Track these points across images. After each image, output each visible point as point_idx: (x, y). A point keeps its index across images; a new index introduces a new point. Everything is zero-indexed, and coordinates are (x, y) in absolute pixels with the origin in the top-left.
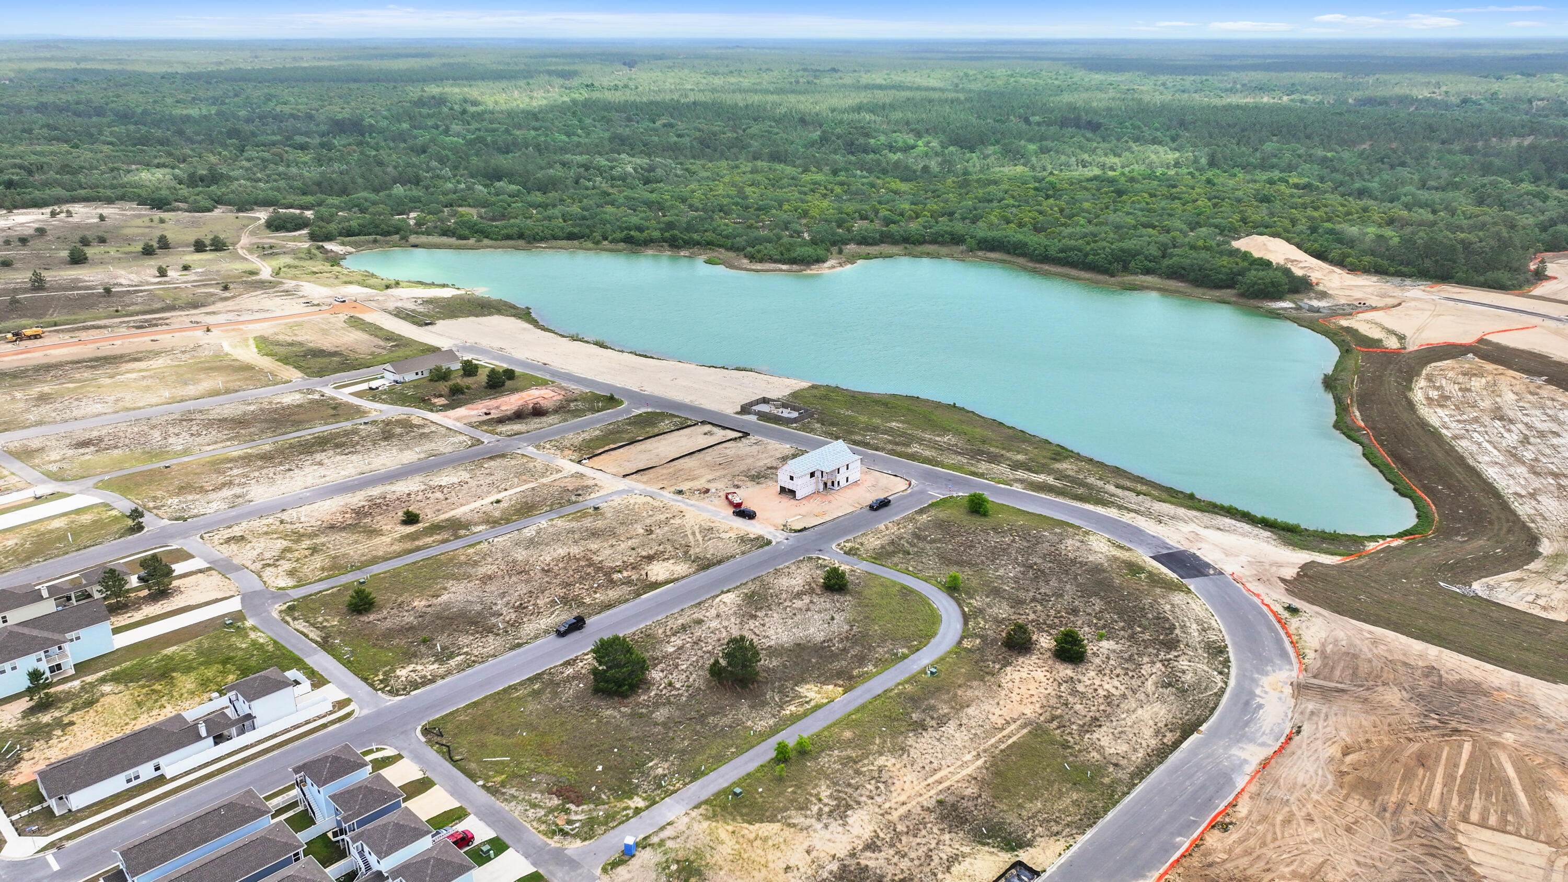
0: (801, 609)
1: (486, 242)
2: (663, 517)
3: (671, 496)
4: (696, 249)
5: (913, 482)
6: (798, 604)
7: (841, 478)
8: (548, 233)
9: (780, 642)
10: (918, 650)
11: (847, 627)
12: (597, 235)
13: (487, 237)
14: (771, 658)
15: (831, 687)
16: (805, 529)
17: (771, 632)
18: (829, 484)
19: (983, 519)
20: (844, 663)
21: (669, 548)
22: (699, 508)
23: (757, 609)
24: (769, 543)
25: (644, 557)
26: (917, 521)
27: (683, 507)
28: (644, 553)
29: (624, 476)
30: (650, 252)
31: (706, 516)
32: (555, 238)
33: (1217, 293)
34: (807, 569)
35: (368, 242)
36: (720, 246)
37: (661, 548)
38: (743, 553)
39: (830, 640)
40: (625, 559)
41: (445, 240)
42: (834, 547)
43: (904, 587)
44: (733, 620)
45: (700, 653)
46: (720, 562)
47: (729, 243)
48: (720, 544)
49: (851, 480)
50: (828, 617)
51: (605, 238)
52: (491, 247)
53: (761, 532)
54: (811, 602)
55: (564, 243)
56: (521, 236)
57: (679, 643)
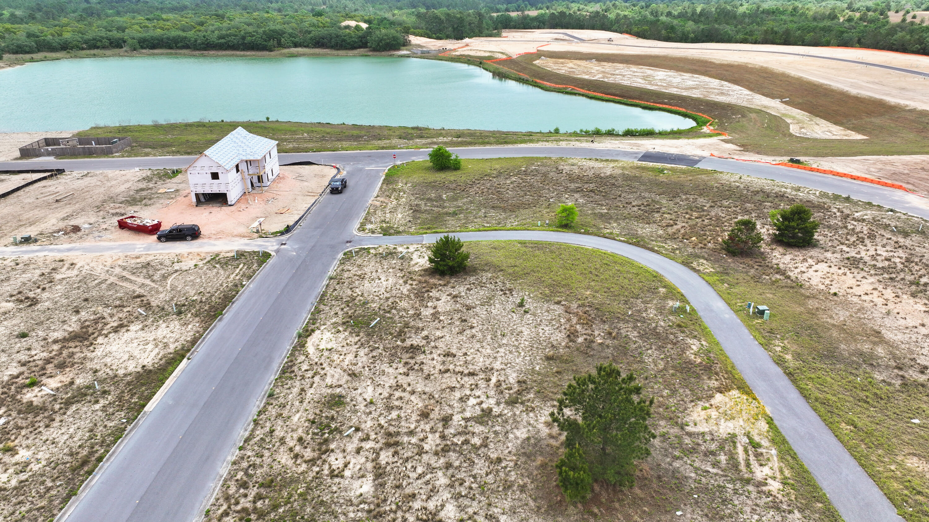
0: (458, 311)
2: (32, 276)
5: (336, 165)
6: (441, 306)
7: (268, 168)
16: (288, 228)
22: (89, 250)
24: (264, 255)
25: (65, 341)
26: (402, 191)
27: (55, 254)
28: (58, 335)
31: (113, 254)
34: (374, 264)
37: (87, 316)
38: (247, 277)
40: (22, 357)
42: (357, 233)
44: (389, 370)
46: (227, 299)
49: (275, 173)
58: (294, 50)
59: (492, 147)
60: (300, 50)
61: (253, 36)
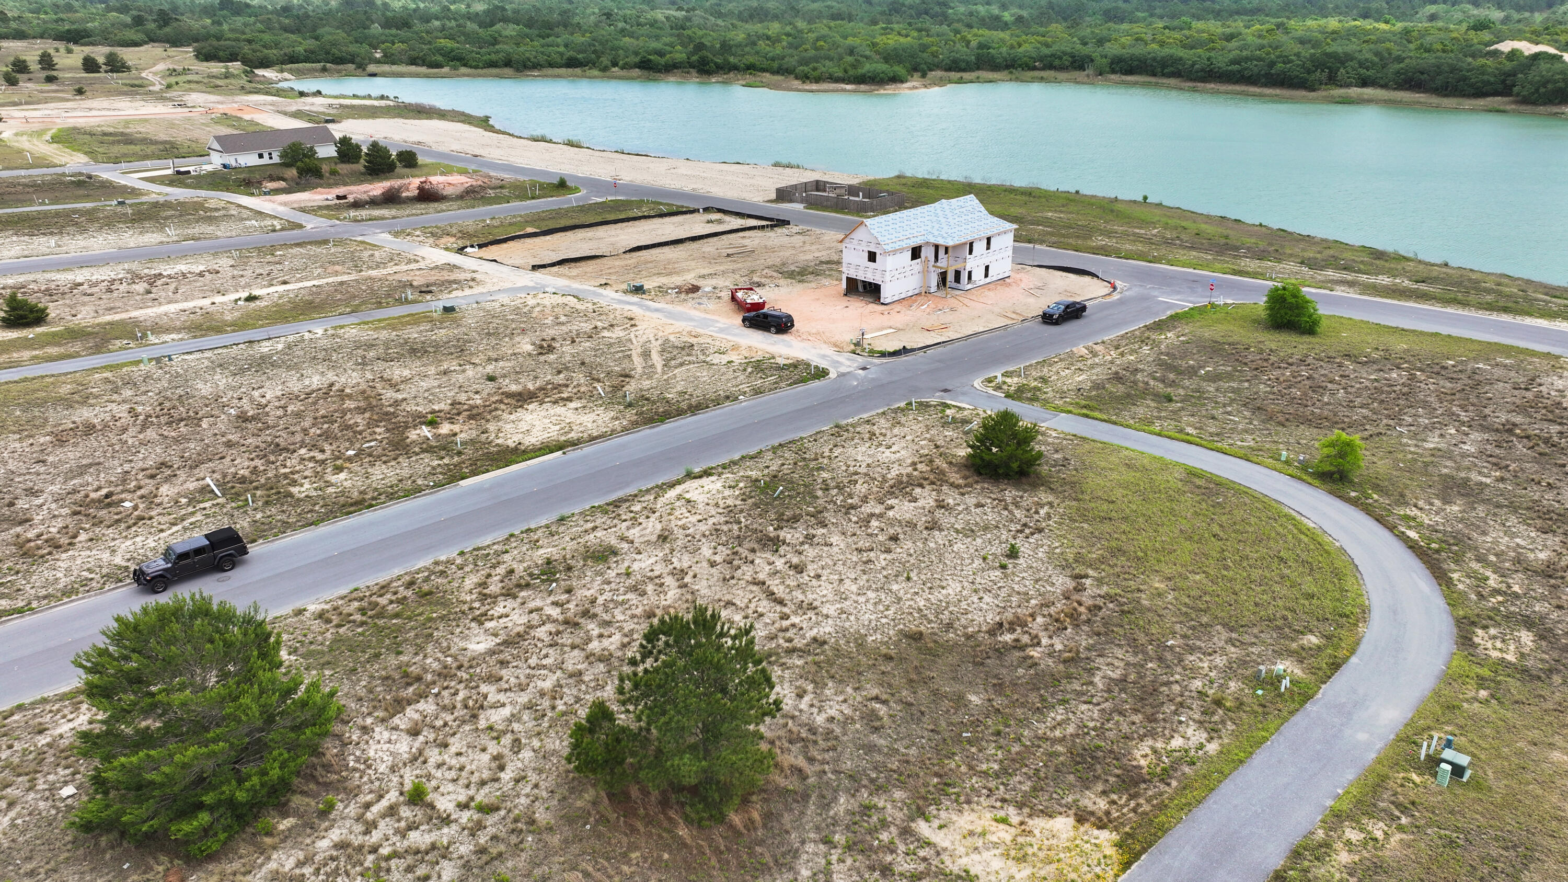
0: (912, 525)
1: (464, 70)
2: (587, 327)
3: (620, 296)
4: (732, 75)
5: (1119, 284)
6: (903, 509)
7: (974, 264)
8: (542, 59)
9: (851, 625)
10: (1336, 666)
11: (1062, 582)
12: (605, 60)
13: (465, 65)
14: (819, 685)
15: (1063, 825)
16: (904, 351)
17: (822, 592)
18: (950, 277)
19: (1306, 339)
20: (1088, 713)
21: (580, 377)
22: (670, 315)
23: (783, 521)
24: (822, 373)
25: (510, 395)
26: (1155, 344)
27: (636, 311)
28: (514, 388)
29: (535, 268)
30: (672, 79)
31: (683, 326)
32: (551, 65)
33: (1481, 102)
34: (918, 428)
35: (315, 70)
36: (764, 70)
37: (560, 379)
38: (757, 392)
39: (1017, 623)
40: (462, 397)
41: (413, 68)
42: (977, 383)
43: (1192, 473)
44: (706, 551)
45: (574, 661)
46: (695, 408)
47: (775, 65)
48: (704, 375)
49: (994, 274)
50: (998, 549)
51: (615, 64)
52: (468, 75)
53: (803, 356)
54: (941, 505)
55: (563, 71)
56: (508, 64)
57: (518, 620)
58: (1354, 91)
59: (1466, 313)
60: (1368, 92)
61: (1290, 61)
